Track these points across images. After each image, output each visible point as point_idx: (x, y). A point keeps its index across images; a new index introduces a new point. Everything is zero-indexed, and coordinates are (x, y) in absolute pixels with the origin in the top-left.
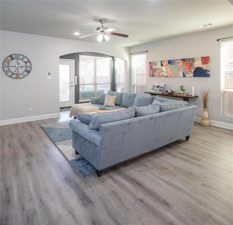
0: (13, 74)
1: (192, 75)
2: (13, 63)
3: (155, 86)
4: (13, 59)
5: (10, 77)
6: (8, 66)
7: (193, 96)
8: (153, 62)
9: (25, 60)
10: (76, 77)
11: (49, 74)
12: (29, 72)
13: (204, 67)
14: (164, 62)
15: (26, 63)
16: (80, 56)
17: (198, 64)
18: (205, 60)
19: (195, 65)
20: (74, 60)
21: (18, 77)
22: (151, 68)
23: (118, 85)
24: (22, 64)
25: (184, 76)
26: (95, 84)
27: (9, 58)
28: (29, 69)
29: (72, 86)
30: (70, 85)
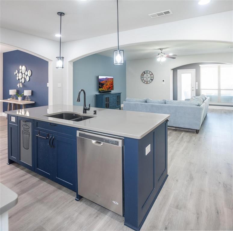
0: (145, 81)
2: (145, 75)
4: (145, 73)
5: (144, 83)
6: (143, 77)
9: (151, 73)
10: (197, 83)
11: (163, 81)
12: (152, 80)
15: (151, 75)
16: (200, 65)
20: (195, 69)
21: (147, 83)
24: (149, 75)
26: (219, 90)
27: (143, 73)
28: (152, 78)
29: (193, 90)
30: (191, 89)
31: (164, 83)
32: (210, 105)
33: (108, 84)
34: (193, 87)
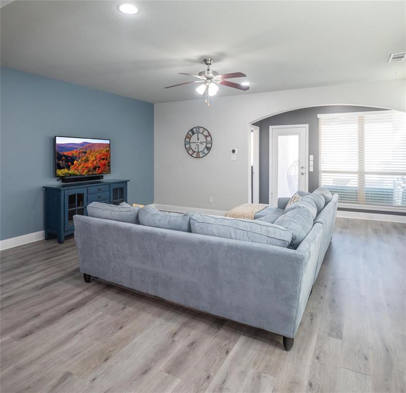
0: (194, 152)
2: (194, 138)
4: (193, 133)
5: (191, 155)
6: (190, 143)
9: (206, 133)
10: (312, 157)
11: (234, 151)
12: (209, 149)
15: (206, 137)
20: (308, 125)
21: (198, 157)
24: (202, 139)
26: (361, 174)
27: (190, 133)
28: (209, 145)
29: (302, 174)
30: (299, 172)
31: (234, 156)
32: (339, 209)
33: (92, 158)
34: (302, 167)
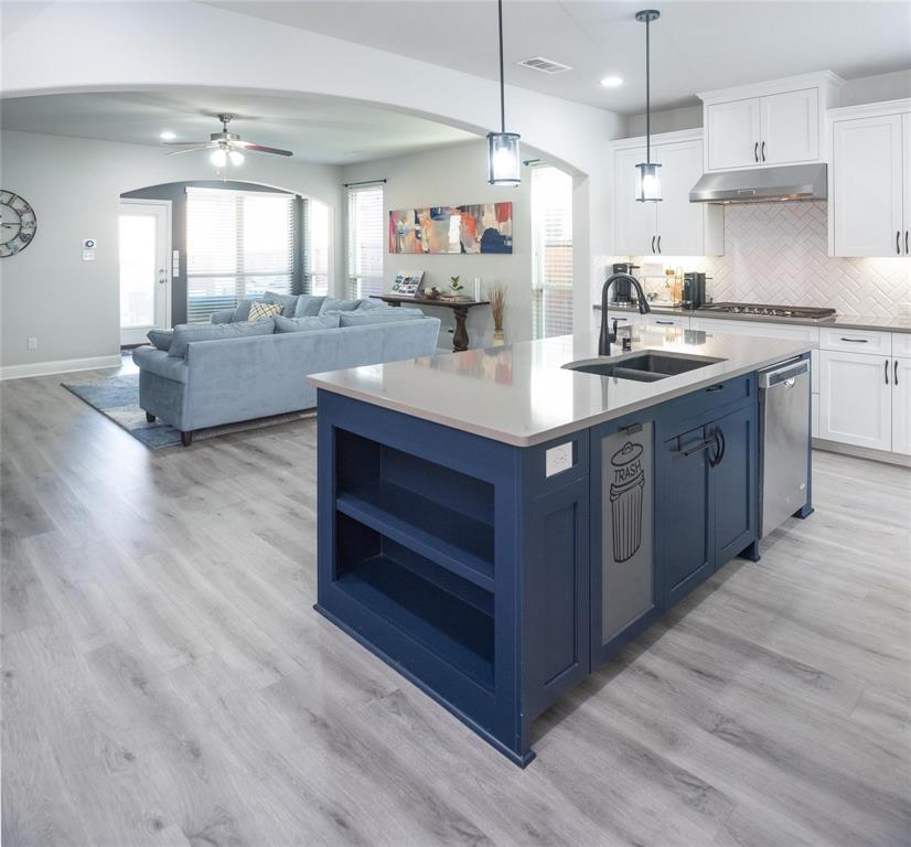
1: (477, 247)
3: (401, 277)
7: (478, 301)
8: (398, 212)
9: (18, 205)
10: (176, 253)
11: (87, 245)
12: (28, 239)
13: (501, 228)
14: (421, 211)
16: (188, 189)
17: (489, 220)
18: (504, 211)
19: (484, 224)
20: (170, 202)
22: (393, 227)
23: (314, 277)
24: (8, 215)
25: (463, 251)
26: (240, 276)
28: (28, 231)
29: (162, 282)
30: (156, 279)
34: (161, 271)
